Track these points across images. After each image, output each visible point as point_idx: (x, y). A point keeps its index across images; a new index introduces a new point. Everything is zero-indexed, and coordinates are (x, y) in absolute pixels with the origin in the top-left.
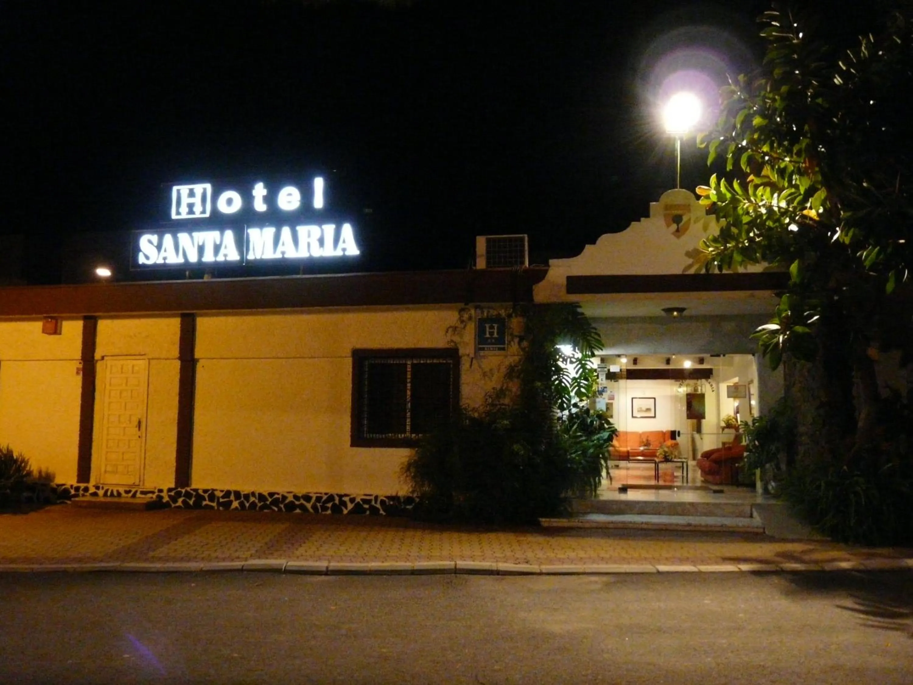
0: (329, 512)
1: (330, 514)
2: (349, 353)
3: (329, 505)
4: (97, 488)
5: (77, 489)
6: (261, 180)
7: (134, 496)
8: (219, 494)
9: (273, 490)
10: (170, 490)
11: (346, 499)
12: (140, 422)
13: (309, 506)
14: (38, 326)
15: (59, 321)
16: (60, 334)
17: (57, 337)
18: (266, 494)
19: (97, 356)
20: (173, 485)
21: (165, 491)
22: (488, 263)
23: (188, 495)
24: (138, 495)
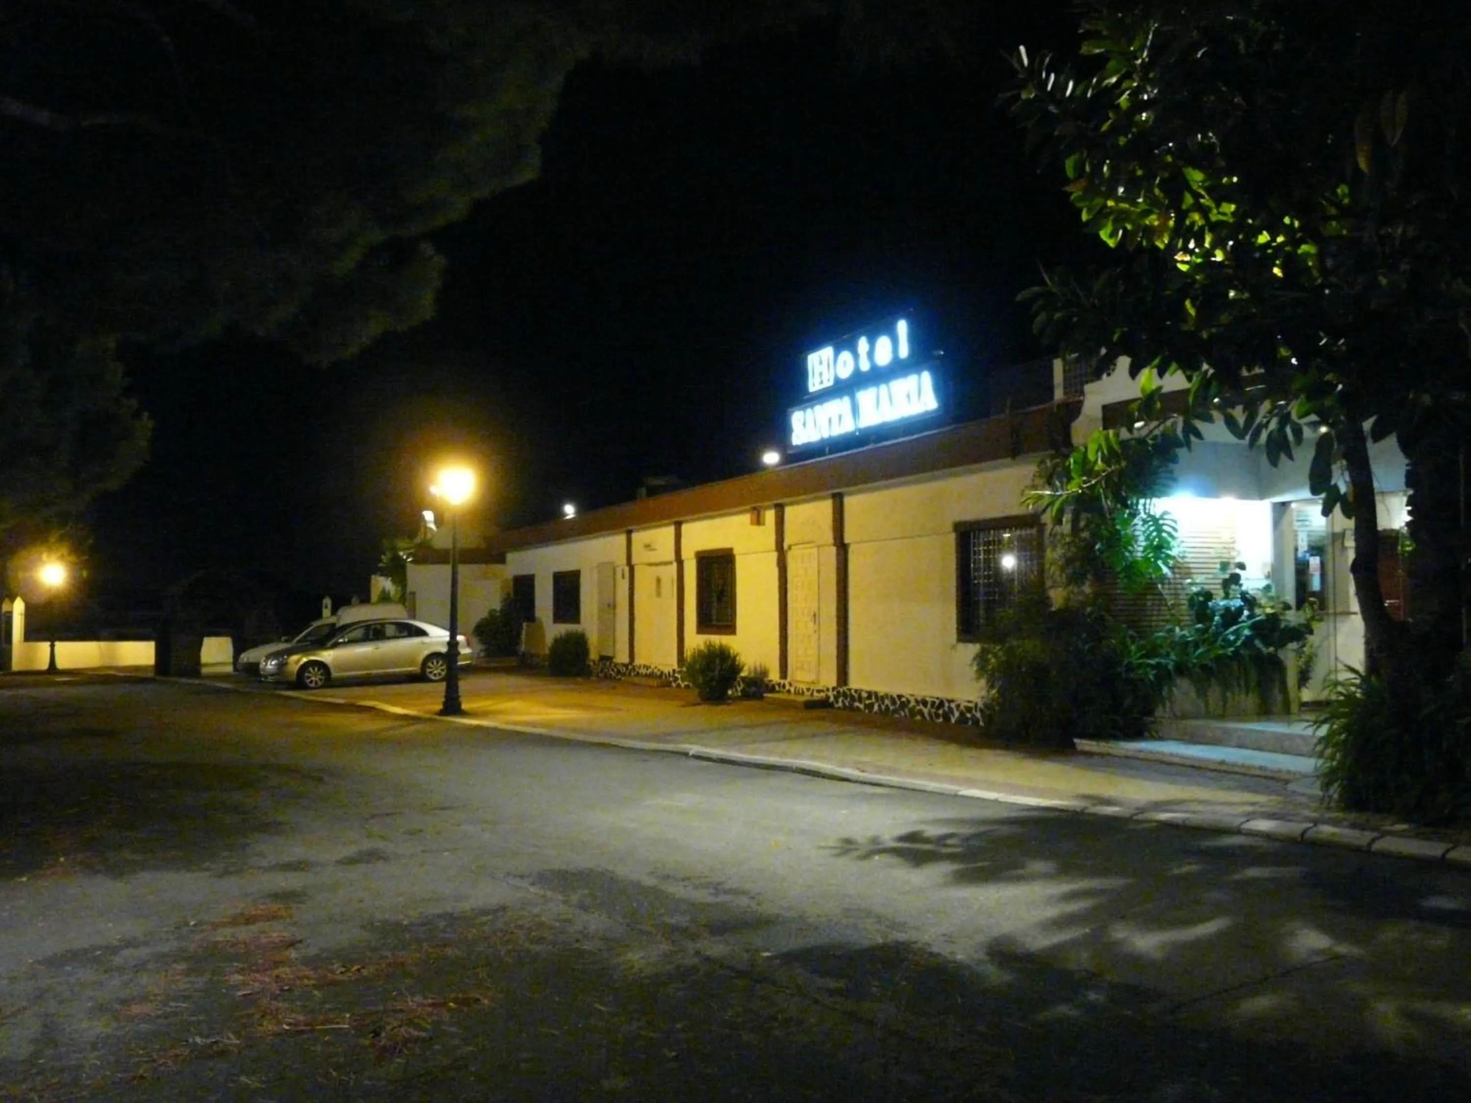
0: (941, 720)
1: (941, 722)
2: (949, 527)
3: (941, 712)
4: (790, 685)
5: (779, 684)
6: (864, 335)
7: (812, 695)
8: (865, 695)
9: (900, 692)
10: (834, 689)
11: (953, 705)
12: (815, 615)
13: (926, 711)
14: (746, 518)
15: (762, 512)
16: (764, 524)
17: (761, 528)
18: (895, 696)
19: (785, 546)
20: (834, 684)
21: (831, 690)
22: (1065, 393)
23: (845, 695)
24: (815, 694)
